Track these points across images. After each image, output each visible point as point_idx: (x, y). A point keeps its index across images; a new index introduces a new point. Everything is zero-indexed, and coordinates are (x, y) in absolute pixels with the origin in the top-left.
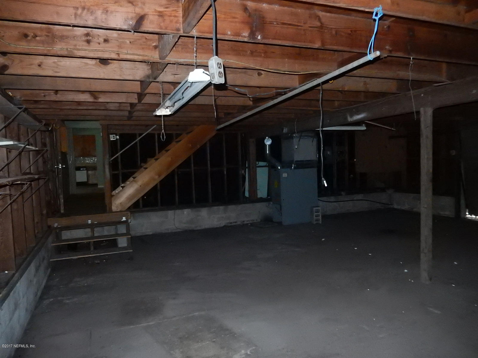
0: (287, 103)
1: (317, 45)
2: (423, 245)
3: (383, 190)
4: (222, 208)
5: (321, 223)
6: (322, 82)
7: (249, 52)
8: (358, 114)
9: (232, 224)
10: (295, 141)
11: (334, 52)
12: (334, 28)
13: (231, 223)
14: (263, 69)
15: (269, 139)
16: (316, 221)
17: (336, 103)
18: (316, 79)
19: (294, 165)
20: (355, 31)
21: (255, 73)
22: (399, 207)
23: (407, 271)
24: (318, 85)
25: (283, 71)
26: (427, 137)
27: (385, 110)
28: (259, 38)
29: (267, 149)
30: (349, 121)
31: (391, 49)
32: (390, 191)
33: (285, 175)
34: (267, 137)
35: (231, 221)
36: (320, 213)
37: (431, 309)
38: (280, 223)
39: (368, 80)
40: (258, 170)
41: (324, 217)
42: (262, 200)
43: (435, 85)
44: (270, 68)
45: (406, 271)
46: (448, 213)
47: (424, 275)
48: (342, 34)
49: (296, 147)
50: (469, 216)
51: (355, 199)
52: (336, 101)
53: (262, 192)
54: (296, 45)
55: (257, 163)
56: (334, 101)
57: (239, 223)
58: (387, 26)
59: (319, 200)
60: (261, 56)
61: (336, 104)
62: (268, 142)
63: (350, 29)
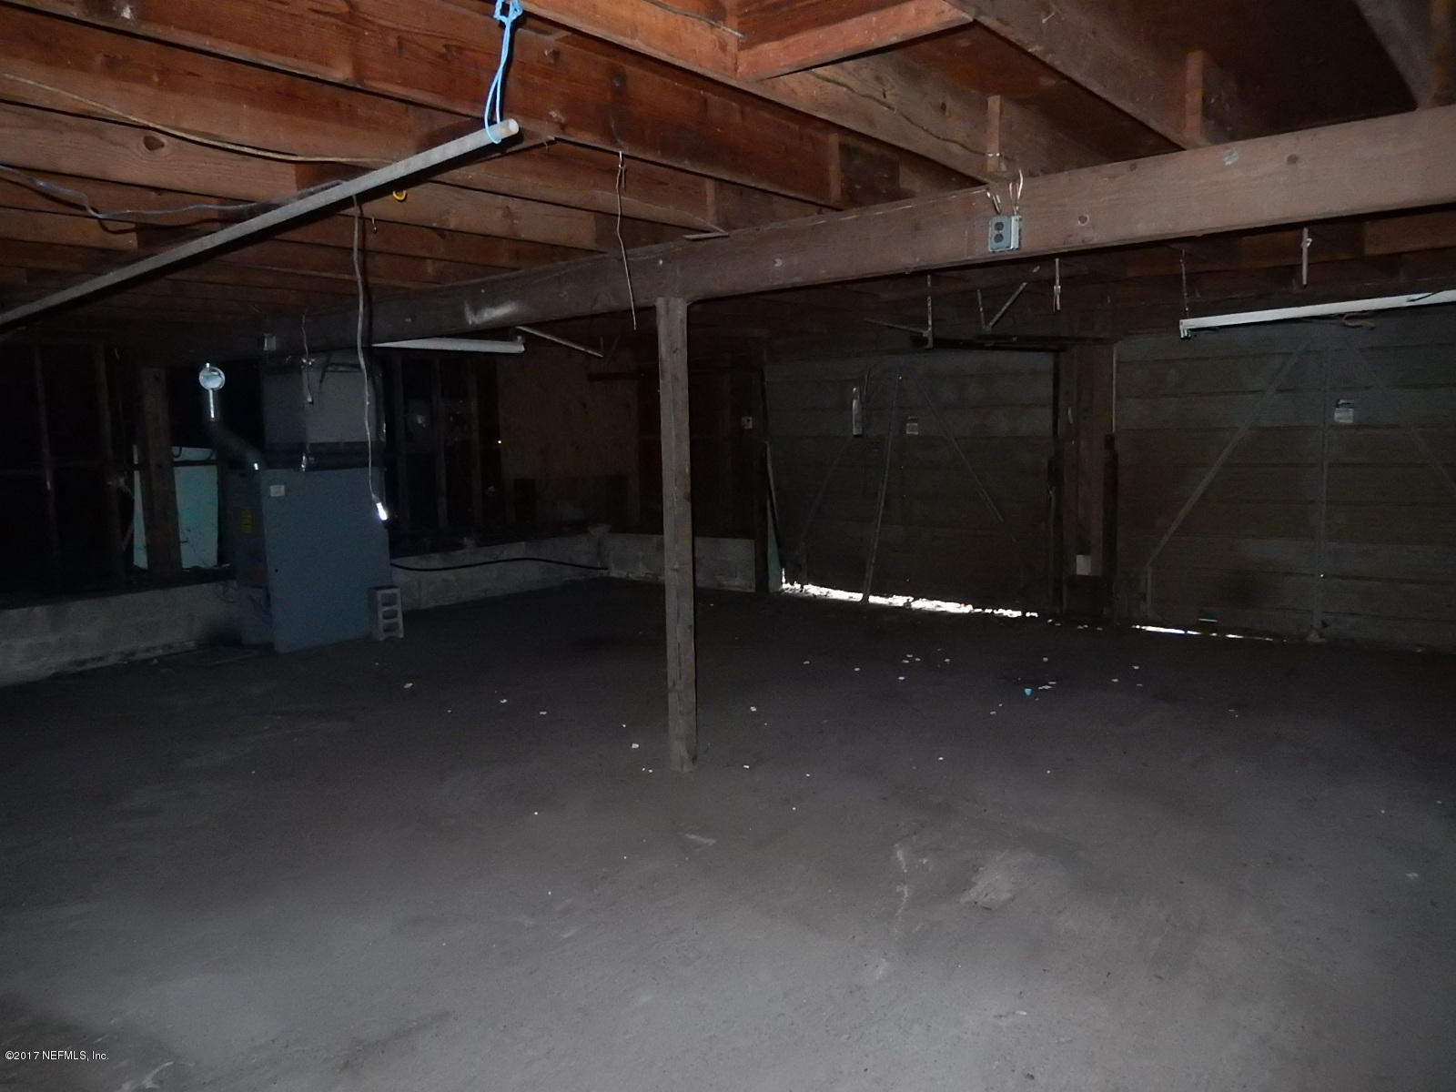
0: (251, 250)
1: (341, 73)
2: (672, 670)
3: (580, 528)
4: (39, 611)
5: (402, 636)
6: (357, 195)
7: (99, 59)
8: (494, 305)
9: (89, 666)
10: (309, 378)
11: (404, 105)
12: (394, 29)
13: (83, 662)
14: (158, 127)
15: (214, 371)
16: (386, 631)
17: (430, 268)
18: (339, 181)
19: (307, 457)
20: (460, 49)
21: (136, 142)
22: (623, 574)
23: (637, 746)
24: (346, 202)
25: (233, 144)
26: (675, 379)
27: (569, 299)
28: (127, 14)
29: (212, 406)
30: (470, 322)
31: (563, 120)
32: (599, 531)
33: (277, 491)
34: (208, 365)
35: (82, 657)
36: (398, 608)
37: (693, 837)
38: (268, 649)
39: (515, 205)
40: (181, 474)
41: (412, 616)
42: (199, 576)
43: (688, 236)
44: (185, 125)
45: (635, 746)
46: (740, 582)
47: (679, 749)
48: (422, 52)
49: (310, 400)
50: (788, 585)
51: (505, 556)
52: (429, 261)
53: (199, 546)
54: (270, 61)
55: (176, 450)
56: (425, 258)
57: (112, 660)
58: (551, 50)
59: (392, 564)
60: (145, 80)
61: (430, 270)
62: (213, 381)
63: (443, 41)
